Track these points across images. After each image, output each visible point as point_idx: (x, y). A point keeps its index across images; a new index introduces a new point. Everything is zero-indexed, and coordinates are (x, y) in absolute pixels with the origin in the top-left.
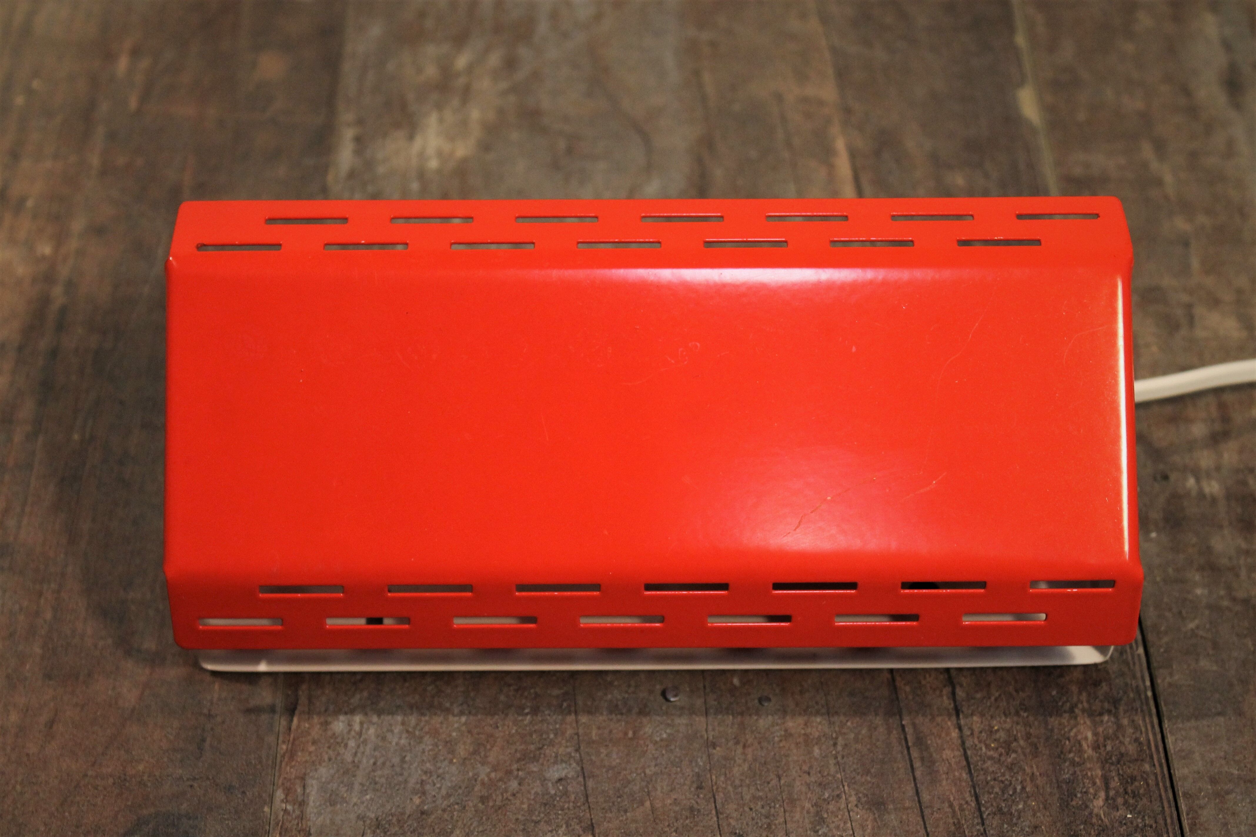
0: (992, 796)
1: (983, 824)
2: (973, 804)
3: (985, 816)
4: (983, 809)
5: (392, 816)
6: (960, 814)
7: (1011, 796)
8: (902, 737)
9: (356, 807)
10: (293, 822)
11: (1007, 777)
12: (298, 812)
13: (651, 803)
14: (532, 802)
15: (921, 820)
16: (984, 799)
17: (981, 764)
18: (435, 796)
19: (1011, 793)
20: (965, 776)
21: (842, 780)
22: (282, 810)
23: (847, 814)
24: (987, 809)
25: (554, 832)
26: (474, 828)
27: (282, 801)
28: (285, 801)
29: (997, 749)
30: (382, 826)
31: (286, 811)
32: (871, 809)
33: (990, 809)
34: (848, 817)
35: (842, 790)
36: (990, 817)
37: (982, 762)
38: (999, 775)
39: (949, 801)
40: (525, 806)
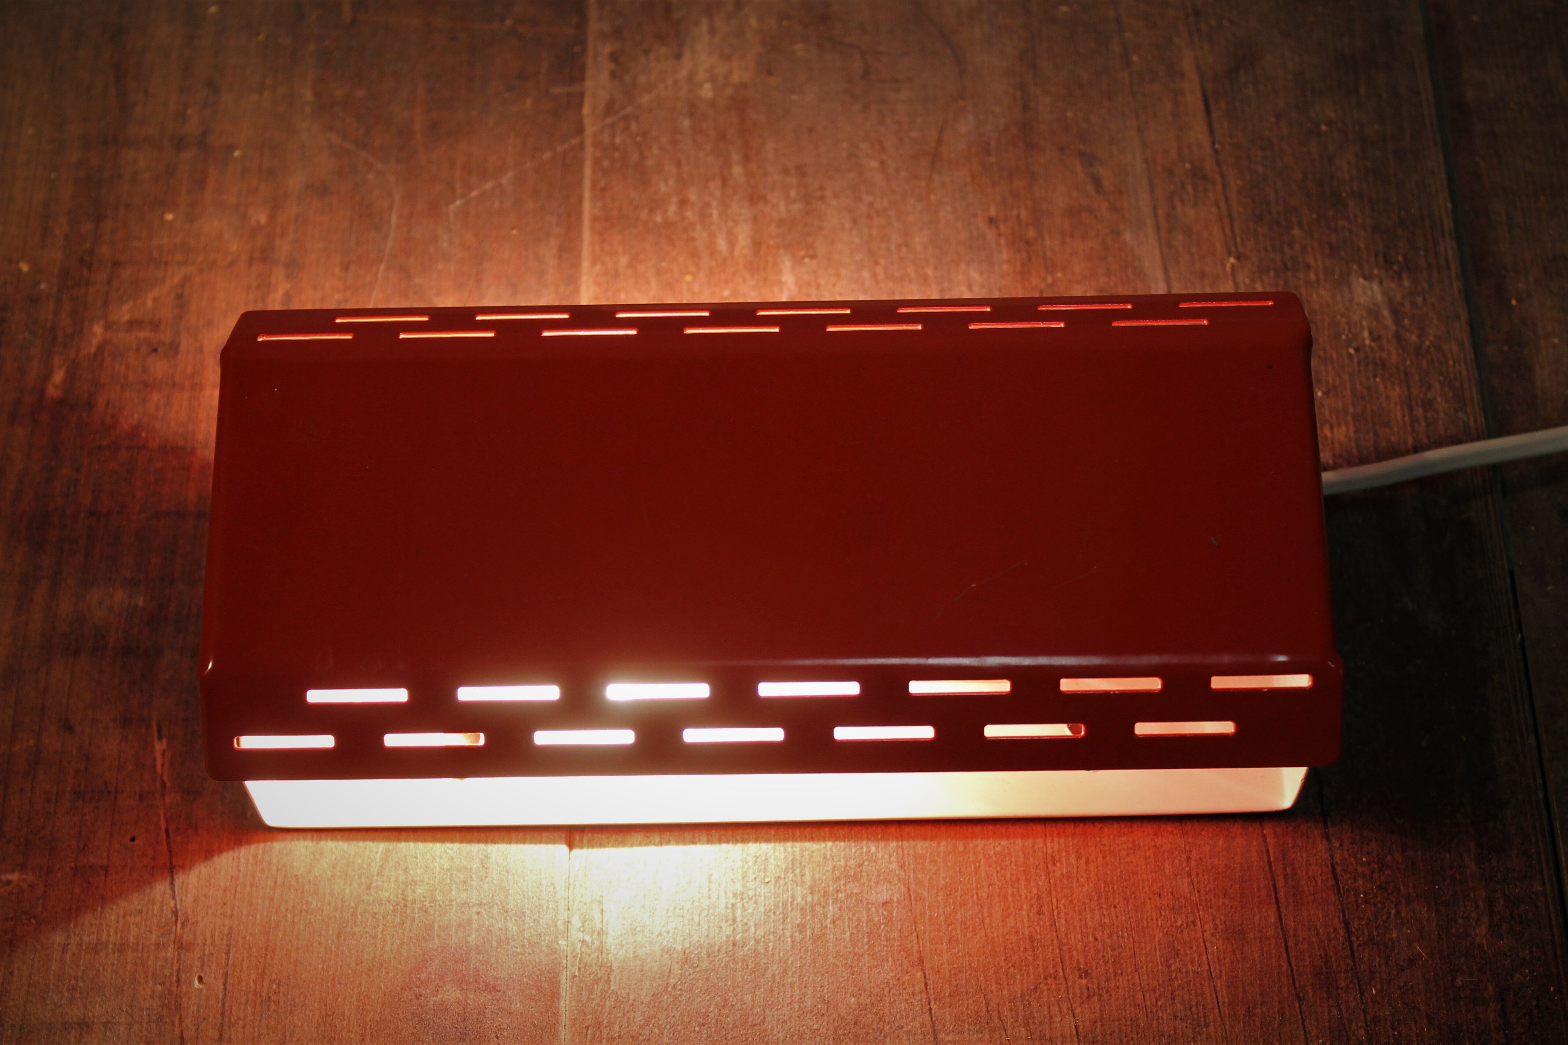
0: (1364, 922)
1: (1353, 957)
2: (1342, 932)
3: (1355, 948)
4: (1354, 938)
5: (701, 948)
6: (1328, 944)
7: (1384, 922)
8: (1264, 849)
9: (660, 937)
10: (592, 955)
11: (1379, 899)
12: (597, 943)
13: (985, 932)
14: (855, 931)
15: (1285, 952)
16: (1355, 925)
17: (1351, 883)
18: (746, 924)
19: (1384, 918)
20: (1332, 898)
21: (1197, 902)
22: (580, 941)
23: (1202, 944)
24: (1357, 938)
25: (880, 967)
26: (792, 963)
27: (579, 930)
28: (582, 929)
29: (1369, 864)
30: (690, 961)
31: (583, 942)
32: (1228, 939)
33: (1361, 939)
34: (1204, 948)
35: (1197, 915)
36: (1361, 948)
37: (1352, 881)
38: (1372, 896)
39: (1316, 929)
40: (847, 935)
